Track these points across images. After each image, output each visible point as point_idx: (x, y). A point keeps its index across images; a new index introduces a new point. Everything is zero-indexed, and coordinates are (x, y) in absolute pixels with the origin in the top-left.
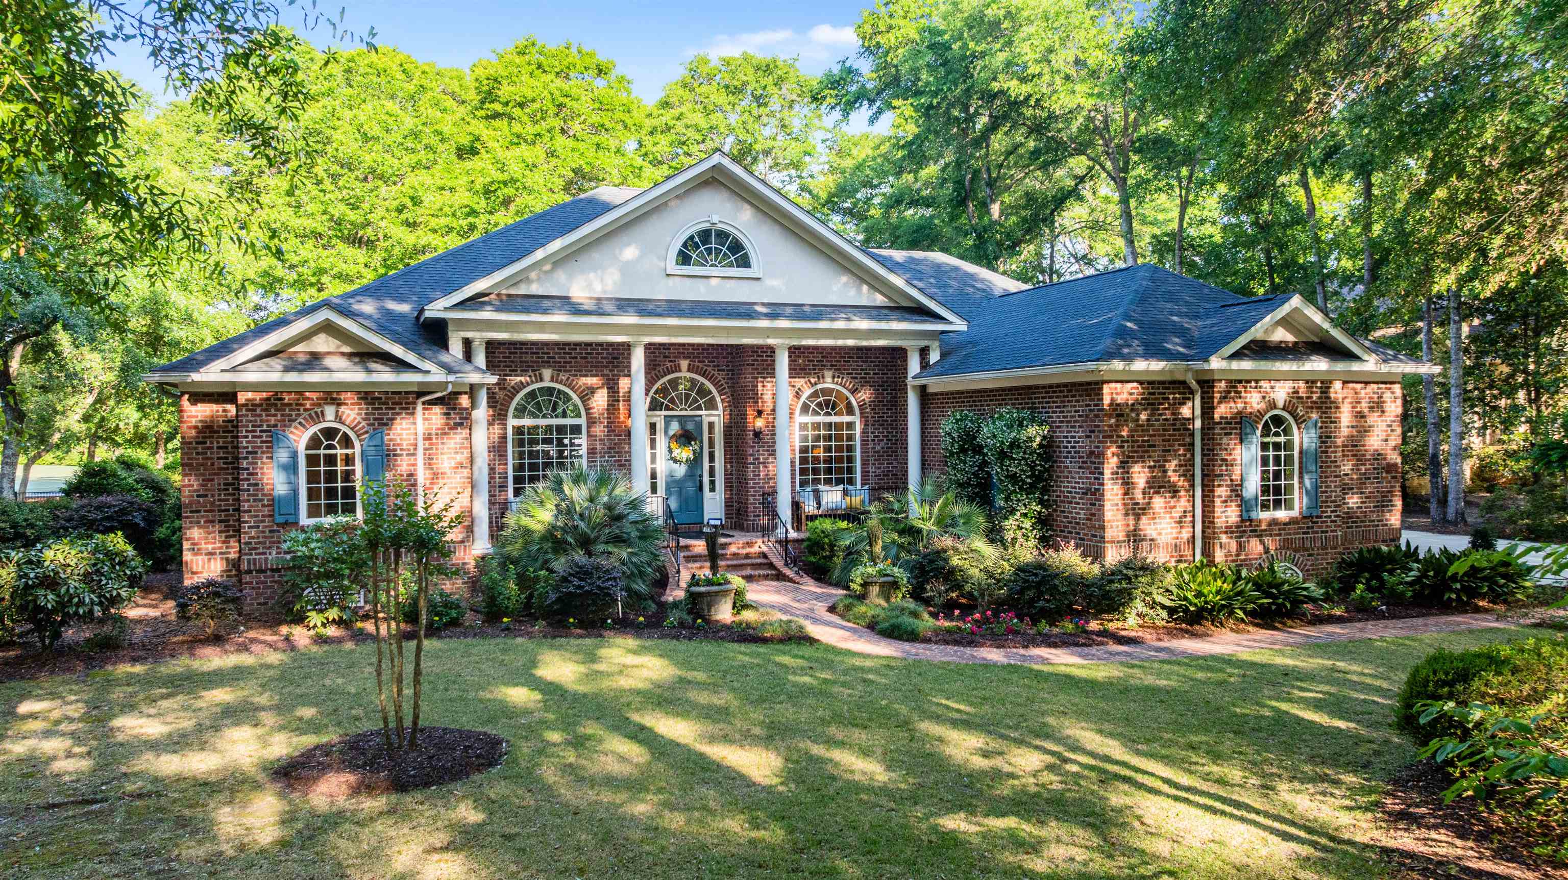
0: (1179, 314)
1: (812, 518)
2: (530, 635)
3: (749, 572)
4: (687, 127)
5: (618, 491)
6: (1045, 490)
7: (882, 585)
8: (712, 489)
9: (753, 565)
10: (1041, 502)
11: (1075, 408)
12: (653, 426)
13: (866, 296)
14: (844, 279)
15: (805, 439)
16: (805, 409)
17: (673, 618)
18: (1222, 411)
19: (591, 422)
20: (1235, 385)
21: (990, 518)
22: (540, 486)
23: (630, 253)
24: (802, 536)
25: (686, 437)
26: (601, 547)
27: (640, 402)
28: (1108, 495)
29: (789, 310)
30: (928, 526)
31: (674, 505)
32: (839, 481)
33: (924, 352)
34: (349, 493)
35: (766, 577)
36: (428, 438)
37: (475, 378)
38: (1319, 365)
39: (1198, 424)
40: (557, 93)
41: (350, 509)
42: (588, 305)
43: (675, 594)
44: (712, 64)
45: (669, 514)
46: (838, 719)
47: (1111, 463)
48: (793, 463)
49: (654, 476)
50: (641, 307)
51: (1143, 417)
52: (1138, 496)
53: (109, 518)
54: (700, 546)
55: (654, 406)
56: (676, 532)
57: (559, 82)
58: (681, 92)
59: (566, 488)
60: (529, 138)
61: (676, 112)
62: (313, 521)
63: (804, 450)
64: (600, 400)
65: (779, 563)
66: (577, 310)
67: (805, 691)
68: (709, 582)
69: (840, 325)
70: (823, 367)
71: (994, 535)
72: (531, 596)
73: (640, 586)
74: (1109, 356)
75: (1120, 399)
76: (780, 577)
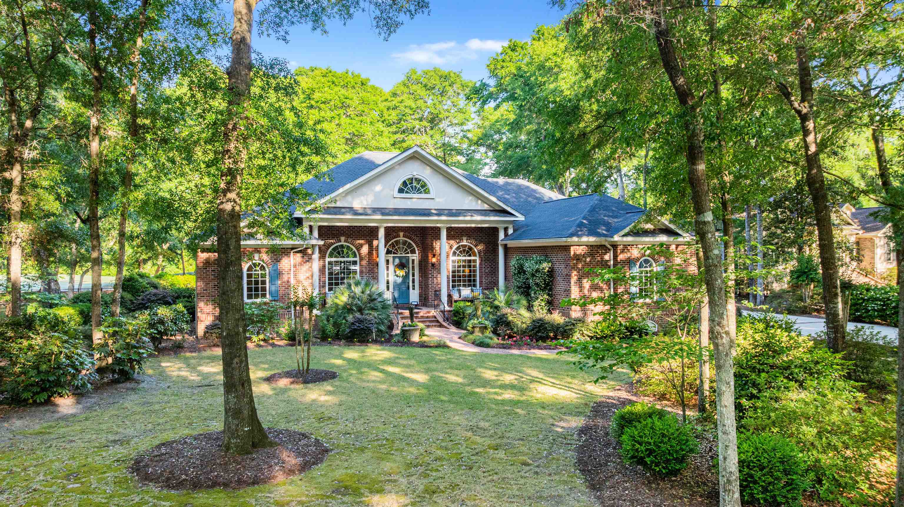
0: (609, 216)
1: (456, 301)
2: (339, 345)
3: (428, 324)
4: (406, 107)
5: (373, 289)
6: (551, 290)
7: (480, 328)
8: (414, 289)
9: (430, 321)
10: (549, 295)
11: (561, 256)
12: (388, 261)
13: (480, 205)
14: (470, 198)
15: (454, 267)
16: (454, 253)
17: (395, 339)
18: (621, 257)
19: (361, 259)
20: (626, 247)
21: (529, 301)
22: (342, 287)
23: (378, 188)
24: (452, 309)
25: (402, 266)
26: (367, 312)
27: (382, 250)
28: (573, 292)
29: (446, 212)
30: (502, 304)
31: (396, 295)
32: (469, 286)
33: (506, 229)
34: (264, 289)
35: (435, 326)
36: (295, 266)
37: (314, 242)
38: (663, 238)
39: (612, 262)
40: (342, 97)
41: (264, 296)
42: (361, 211)
43: (396, 331)
44: (418, 74)
45: (395, 299)
46: (451, 368)
47: (574, 279)
48: (448, 277)
49: (388, 282)
50: (383, 211)
51: (588, 259)
52: (586, 292)
53: (159, 299)
54: (407, 313)
55: (388, 252)
56: (397, 307)
57: (343, 91)
58: (402, 88)
59: (353, 288)
60: (329, 119)
61: (399, 99)
62: (250, 301)
63: (454, 272)
64: (365, 250)
65: (441, 320)
66: (356, 213)
67: (441, 361)
68: (410, 326)
69: (468, 218)
70: (462, 236)
71: (530, 308)
72: (338, 331)
73: (382, 328)
74: (572, 235)
75: (578, 253)
76: (441, 326)
